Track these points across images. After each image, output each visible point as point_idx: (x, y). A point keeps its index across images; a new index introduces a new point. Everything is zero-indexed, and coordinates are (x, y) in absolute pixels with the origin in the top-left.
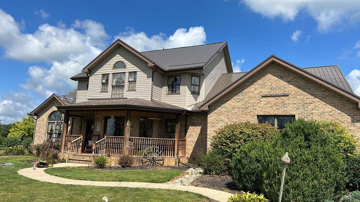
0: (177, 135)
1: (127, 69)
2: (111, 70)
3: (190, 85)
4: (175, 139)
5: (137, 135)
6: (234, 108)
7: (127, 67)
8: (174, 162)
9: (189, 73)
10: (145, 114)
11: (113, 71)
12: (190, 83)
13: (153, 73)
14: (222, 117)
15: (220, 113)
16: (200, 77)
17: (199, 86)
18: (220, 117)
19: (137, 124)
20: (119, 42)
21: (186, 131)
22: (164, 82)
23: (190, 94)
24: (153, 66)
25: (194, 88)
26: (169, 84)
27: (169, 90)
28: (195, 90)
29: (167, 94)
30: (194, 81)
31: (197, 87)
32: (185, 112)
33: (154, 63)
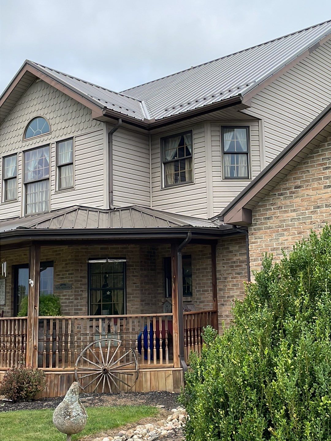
0: (176, 303)
1: (53, 135)
2: (20, 144)
3: (220, 154)
4: (171, 314)
5: (85, 309)
6: (318, 207)
7: (53, 128)
8: (170, 380)
9: (213, 122)
10: (102, 249)
11: (24, 144)
12: (219, 149)
13: (110, 134)
14: (285, 238)
15: (280, 227)
16: (249, 127)
17: (247, 154)
18: (281, 239)
19: (81, 277)
20: (28, 68)
21: (215, 286)
22: (154, 157)
23: (220, 179)
24: (103, 115)
25: (233, 162)
26: (166, 159)
27: (168, 177)
28: (237, 167)
29: (163, 187)
30: (230, 141)
31: (244, 159)
32: (189, 233)
33: (103, 108)
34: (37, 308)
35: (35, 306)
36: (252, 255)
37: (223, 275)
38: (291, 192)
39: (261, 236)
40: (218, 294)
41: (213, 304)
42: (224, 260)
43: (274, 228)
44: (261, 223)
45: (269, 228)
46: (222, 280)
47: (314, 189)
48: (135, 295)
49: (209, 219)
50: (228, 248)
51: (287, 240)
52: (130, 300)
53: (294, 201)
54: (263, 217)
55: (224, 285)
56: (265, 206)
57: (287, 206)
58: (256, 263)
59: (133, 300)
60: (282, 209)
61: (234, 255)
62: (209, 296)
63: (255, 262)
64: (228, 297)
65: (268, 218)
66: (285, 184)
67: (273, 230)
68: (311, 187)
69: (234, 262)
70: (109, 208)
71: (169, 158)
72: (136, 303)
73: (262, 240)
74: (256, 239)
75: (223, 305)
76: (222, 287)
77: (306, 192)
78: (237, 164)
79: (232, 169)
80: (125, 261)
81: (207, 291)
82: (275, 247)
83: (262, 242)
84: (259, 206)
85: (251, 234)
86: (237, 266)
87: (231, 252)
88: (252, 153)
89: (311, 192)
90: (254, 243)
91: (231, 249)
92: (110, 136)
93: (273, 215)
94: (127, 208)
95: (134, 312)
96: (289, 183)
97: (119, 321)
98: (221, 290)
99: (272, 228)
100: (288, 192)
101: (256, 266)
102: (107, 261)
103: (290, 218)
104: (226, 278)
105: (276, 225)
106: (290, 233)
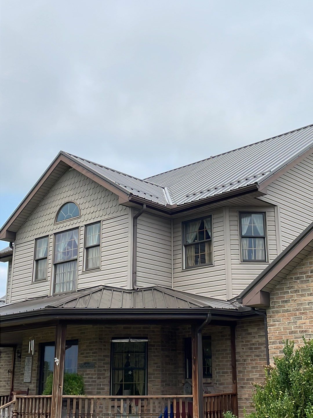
0: (195, 385)
1: (82, 219)
2: (52, 227)
3: (237, 237)
4: (191, 396)
5: (107, 388)
7: (83, 213)
9: (231, 208)
10: (124, 328)
11: (55, 227)
12: (237, 233)
13: (135, 218)
14: (303, 321)
15: (297, 310)
16: (265, 213)
17: (264, 238)
18: (299, 322)
19: (104, 356)
20: (62, 158)
21: (234, 368)
22: (176, 239)
23: (238, 262)
24: (129, 201)
25: (250, 246)
26: (187, 242)
27: (188, 258)
28: (255, 250)
29: (184, 268)
30: (247, 226)
31: (261, 242)
32: (208, 314)
33: (129, 194)
34: (62, 387)
35: (60, 385)
36: (271, 338)
37: (242, 357)
38: (308, 277)
39: (279, 319)
40: (237, 377)
41: (233, 387)
42: (243, 341)
43: (292, 311)
44: (279, 306)
45: (287, 311)
46: (241, 362)
48: (156, 375)
49: (228, 300)
50: (247, 330)
51: (305, 323)
52: (151, 381)
53: (311, 285)
54: (280, 300)
55: (244, 367)
56: (282, 289)
57: (304, 290)
58: (275, 346)
59: (153, 380)
60: (299, 292)
61: (252, 336)
62: (229, 378)
63: (273, 345)
64: (248, 380)
65: (286, 302)
66: (302, 268)
67: (290, 313)
69: (253, 344)
70: (132, 289)
71: (190, 241)
72: (157, 384)
73: (280, 323)
74: (274, 322)
75: (242, 387)
76: (241, 369)
78: (255, 247)
79: (250, 252)
80: (147, 341)
81: (227, 373)
82: (293, 330)
83: (281, 325)
84: (276, 289)
85: (269, 316)
86: (256, 348)
87: (250, 334)
88: (269, 237)
90: (273, 326)
91: (250, 330)
92: (135, 220)
93: (290, 298)
94: (149, 289)
95: (155, 393)
96: (305, 267)
97: (140, 402)
98: (240, 372)
99: (289, 311)
100: (304, 276)
101: (275, 349)
102: (130, 340)
103: (307, 302)
104: (245, 360)
105: (293, 309)
106: (308, 316)
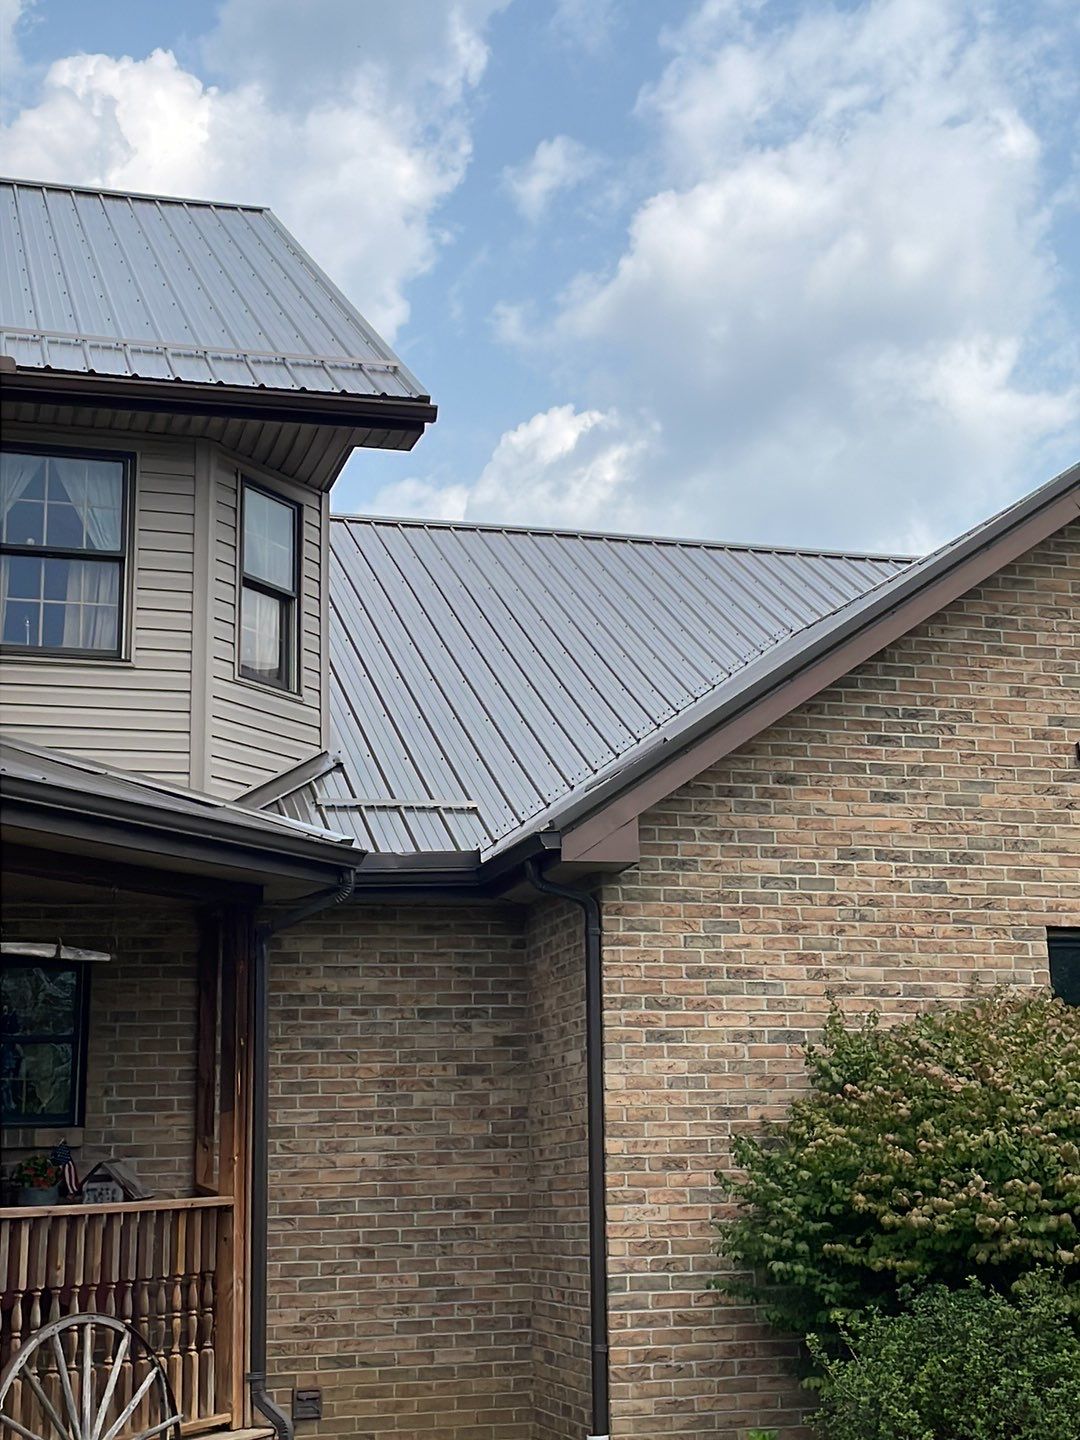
3: (234, 577)
6: (854, 855)
12: (236, 559)
14: (742, 938)
15: (724, 898)
16: (301, 506)
17: (290, 601)
18: (726, 940)
23: (232, 672)
36: (615, 987)
38: (766, 793)
43: (702, 899)
44: (654, 875)
45: (684, 897)
47: (839, 796)
51: (748, 946)
53: (774, 822)
54: (660, 858)
57: (752, 836)
58: (630, 1016)
60: (730, 840)
61: (300, 969)
62: (173, 1128)
63: (624, 1012)
65: (682, 865)
66: (745, 761)
67: (697, 907)
68: (830, 789)
73: (655, 936)
74: (631, 929)
77: (817, 801)
80: (107, 958)
82: (703, 964)
83: (656, 943)
85: (613, 910)
88: (306, 604)
89: (830, 804)
90: (624, 944)
93: (698, 855)
96: (756, 760)
99: (693, 900)
100: (754, 790)
101: (628, 1024)
102: (58, 950)
103: (760, 876)
105: (707, 892)
106: (759, 924)
